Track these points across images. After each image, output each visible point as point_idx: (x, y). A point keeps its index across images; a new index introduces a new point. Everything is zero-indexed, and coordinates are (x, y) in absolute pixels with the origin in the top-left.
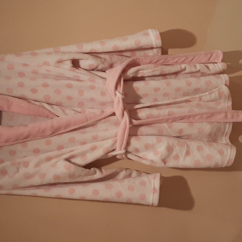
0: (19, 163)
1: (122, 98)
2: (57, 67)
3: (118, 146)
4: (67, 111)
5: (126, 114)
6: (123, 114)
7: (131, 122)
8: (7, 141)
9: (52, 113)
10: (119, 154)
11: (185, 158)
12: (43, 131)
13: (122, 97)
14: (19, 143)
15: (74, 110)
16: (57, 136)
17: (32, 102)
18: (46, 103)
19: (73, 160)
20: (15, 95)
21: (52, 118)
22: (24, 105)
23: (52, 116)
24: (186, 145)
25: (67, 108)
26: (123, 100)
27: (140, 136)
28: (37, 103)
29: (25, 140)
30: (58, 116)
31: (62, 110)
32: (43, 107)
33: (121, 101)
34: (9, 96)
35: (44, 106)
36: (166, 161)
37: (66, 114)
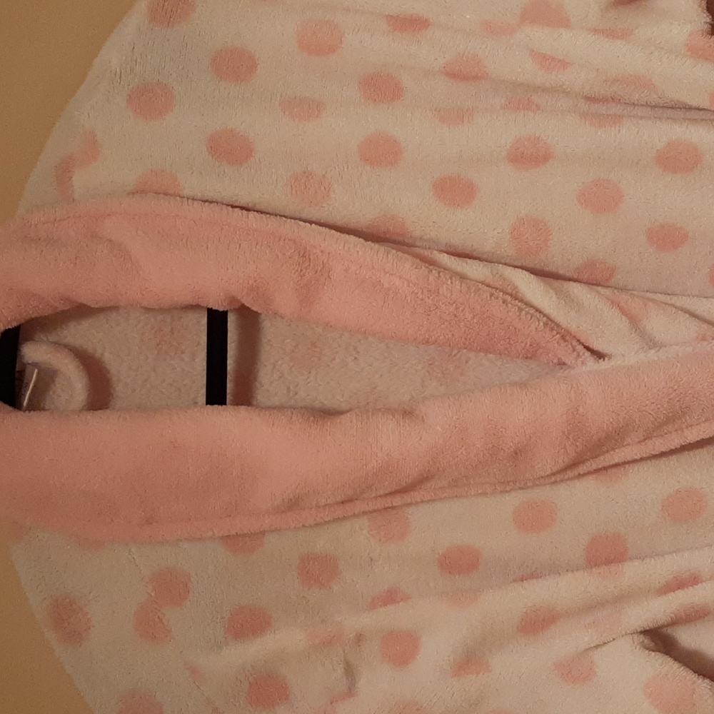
0: (359, 638)
2: (611, 34)
4: (657, 323)
8: (293, 504)
9: (565, 335)
12: (517, 454)
14: (364, 513)
15: (694, 315)
16: (590, 483)
17: (445, 259)
18: (522, 268)
19: (687, 638)
20: (339, 219)
21: (562, 364)
22: (397, 282)
23: (562, 351)
25: (653, 301)
28: (475, 270)
29: (397, 501)
30: (599, 355)
31: (623, 311)
32: (511, 295)
34: (311, 222)
35: (515, 288)
37: (651, 343)
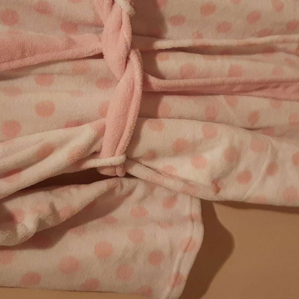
1: (130, 16)
3: (106, 143)
5: (134, 59)
6: (128, 59)
7: (145, 82)
10: (109, 165)
11: (264, 179)
13: (131, 11)
24: (270, 147)
26: (132, 19)
27: (163, 120)
33: (126, 21)
36: (219, 185)
